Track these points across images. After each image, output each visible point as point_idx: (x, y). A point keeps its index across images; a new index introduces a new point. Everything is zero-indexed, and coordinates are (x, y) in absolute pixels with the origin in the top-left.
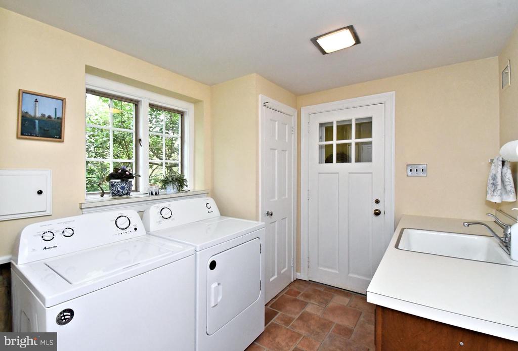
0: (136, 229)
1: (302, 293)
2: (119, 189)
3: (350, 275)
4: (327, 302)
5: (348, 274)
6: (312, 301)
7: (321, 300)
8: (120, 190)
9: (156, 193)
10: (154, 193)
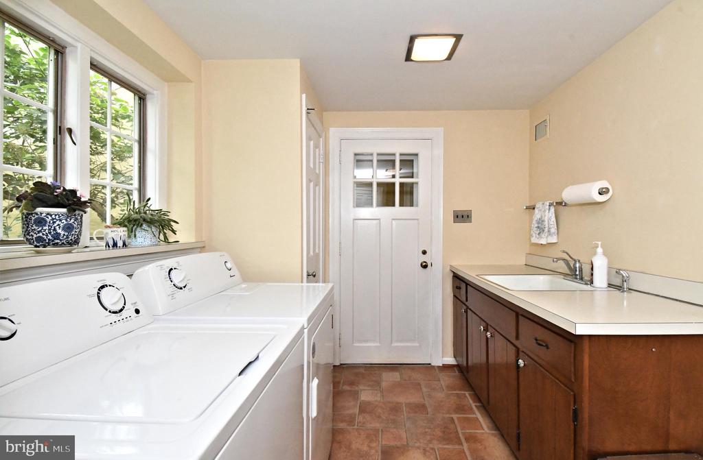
0: (137, 311)
1: (342, 381)
2: (59, 231)
3: (395, 344)
4: (378, 383)
5: (392, 343)
6: (361, 387)
7: (370, 383)
8: (62, 233)
9: (124, 244)
10: (120, 244)
